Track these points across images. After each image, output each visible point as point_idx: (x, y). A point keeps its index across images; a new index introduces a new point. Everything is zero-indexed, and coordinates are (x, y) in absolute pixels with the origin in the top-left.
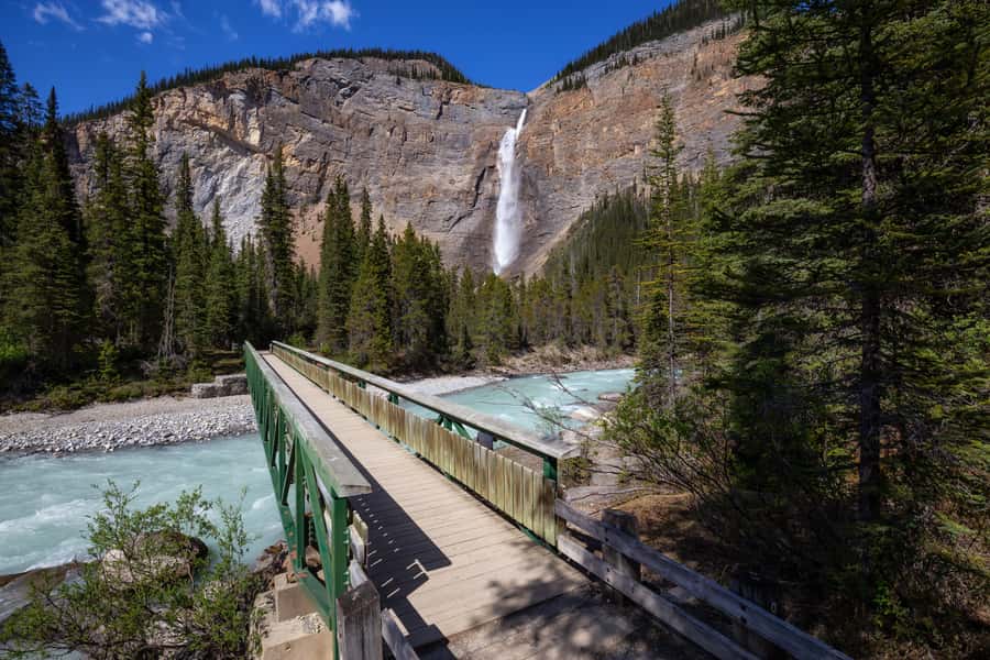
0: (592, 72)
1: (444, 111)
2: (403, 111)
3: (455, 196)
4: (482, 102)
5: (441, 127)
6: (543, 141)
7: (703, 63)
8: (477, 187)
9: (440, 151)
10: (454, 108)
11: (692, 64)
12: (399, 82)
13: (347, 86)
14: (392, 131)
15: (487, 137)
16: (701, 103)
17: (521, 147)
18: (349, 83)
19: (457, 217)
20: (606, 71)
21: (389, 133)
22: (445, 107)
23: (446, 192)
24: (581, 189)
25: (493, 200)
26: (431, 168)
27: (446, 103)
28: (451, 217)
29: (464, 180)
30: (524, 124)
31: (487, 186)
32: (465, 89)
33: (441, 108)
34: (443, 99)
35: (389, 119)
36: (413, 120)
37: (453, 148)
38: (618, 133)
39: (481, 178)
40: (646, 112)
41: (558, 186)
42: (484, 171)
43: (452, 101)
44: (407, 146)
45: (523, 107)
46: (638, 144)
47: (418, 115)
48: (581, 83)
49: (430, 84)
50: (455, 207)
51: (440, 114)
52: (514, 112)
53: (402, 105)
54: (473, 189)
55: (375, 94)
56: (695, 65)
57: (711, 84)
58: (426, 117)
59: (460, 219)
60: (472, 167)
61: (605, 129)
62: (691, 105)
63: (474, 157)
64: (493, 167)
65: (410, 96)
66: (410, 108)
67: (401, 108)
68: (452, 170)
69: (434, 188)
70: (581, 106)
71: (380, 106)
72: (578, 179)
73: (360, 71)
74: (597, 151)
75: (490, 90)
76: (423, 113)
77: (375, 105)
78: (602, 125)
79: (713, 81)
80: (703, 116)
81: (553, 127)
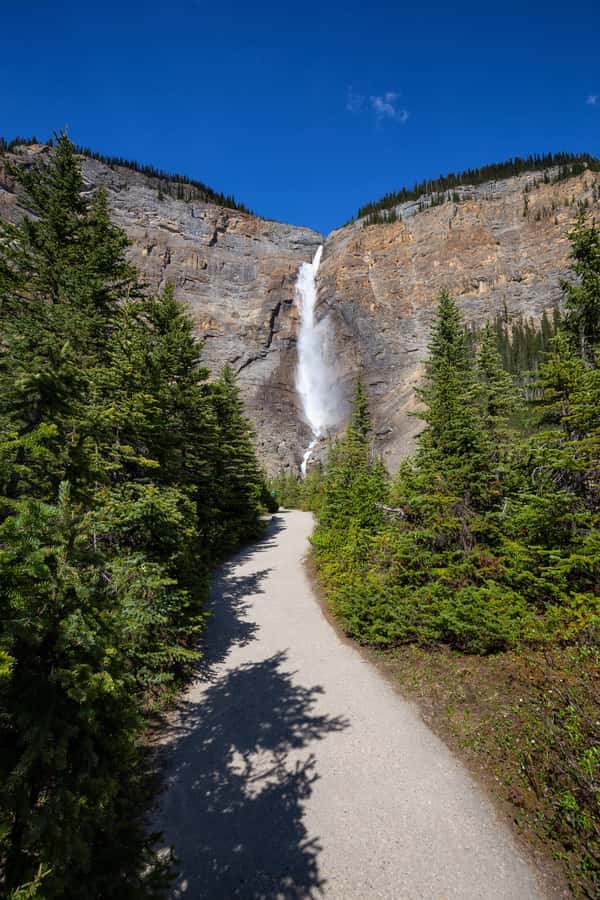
0: (401, 210)
1: (218, 238)
2: (165, 230)
3: (242, 331)
4: (266, 234)
5: (215, 255)
6: (357, 273)
7: (536, 205)
8: (272, 323)
9: (215, 282)
10: (230, 237)
11: (523, 207)
12: (161, 198)
13: (91, 189)
14: (149, 250)
15: (277, 269)
16: (549, 242)
17: (325, 281)
18: (93, 186)
19: (246, 358)
20: (420, 210)
21: (145, 252)
22: (220, 234)
23: (228, 325)
24: (416, 330)
25: (293, 340)
26: (205, 298)
27: (223, 230)
28: (238, 358)
29: (253, 314)
30: (321, 261)
31: (285, 324)
32: (246, 219)
33: (215, 235)
34: (219, 225)
35: (146, 236)
36: (177, 242)
37: (231, 279)
38: (455, 268)
39: (275, 313)
40: (484, 248)
41: (385, 325)
42: (279, 304)
43: (228, 230)
44: (171, 270)
45: (319, 244)
46: (483, 280)
47: (186, 238)
48: (393, 219)
49: (201, 205)
50: (242, 346)
51: (214, 240)
52: (308, 248)
53: (165, 224)
54: (267, 325)
55: (129, 205)
56: (526, 208)
57: (556, 223)
58: (196, 241)
59: (250, 361)
60: (261, 301)
61: (436, 263)
62: (538, 244)
63: (262, 291)
64: (290, 302)
65: (176, 214)
66: (176, 228)
67: (162, 226)
68: (233, 303)
69: (212, 319)
70: (399, 240)
71: (133, 221)
72: (409, 320)
73: (108, 176)
74: (431, 287)
75: (275, 224)
76: (191, 236)
77: (128, 220)
78: (431, 259)
79: (559, 219)
80: (556, 254)
81: (367, 260)
